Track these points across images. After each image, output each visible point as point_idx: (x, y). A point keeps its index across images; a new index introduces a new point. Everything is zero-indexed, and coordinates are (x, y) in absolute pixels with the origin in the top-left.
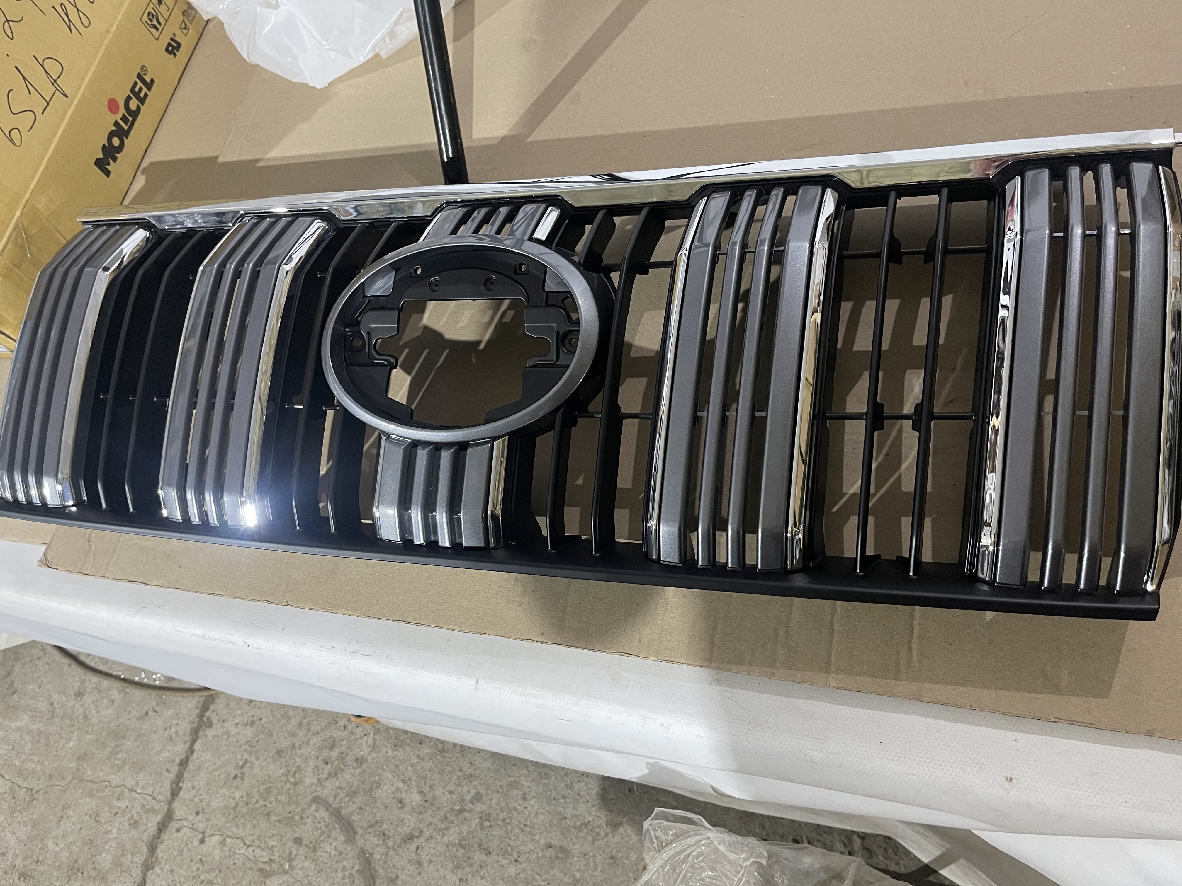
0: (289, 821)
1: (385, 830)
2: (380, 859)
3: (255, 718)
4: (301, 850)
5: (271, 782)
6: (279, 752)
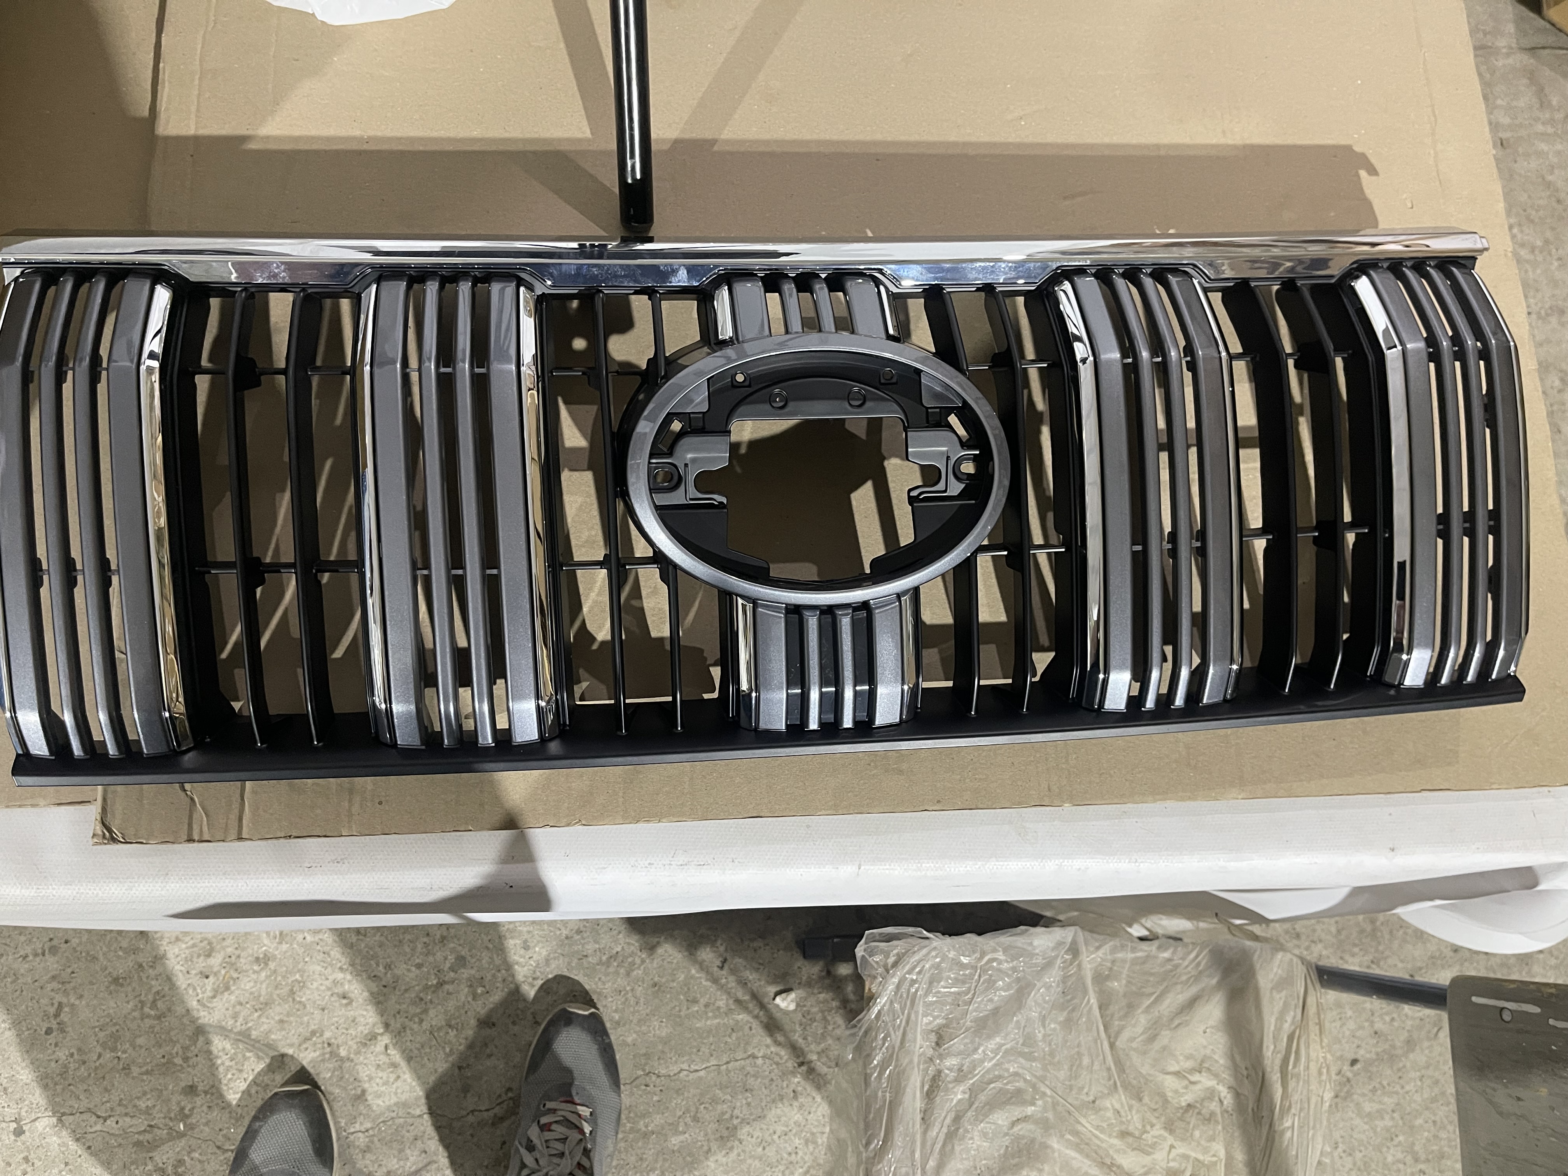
0: (167, 1067)
1: (327, 1039)
2: (331, 1078)
3: (55, 942)
4: (199, 1101)
5: (115, 1024)
6: (116, 980)
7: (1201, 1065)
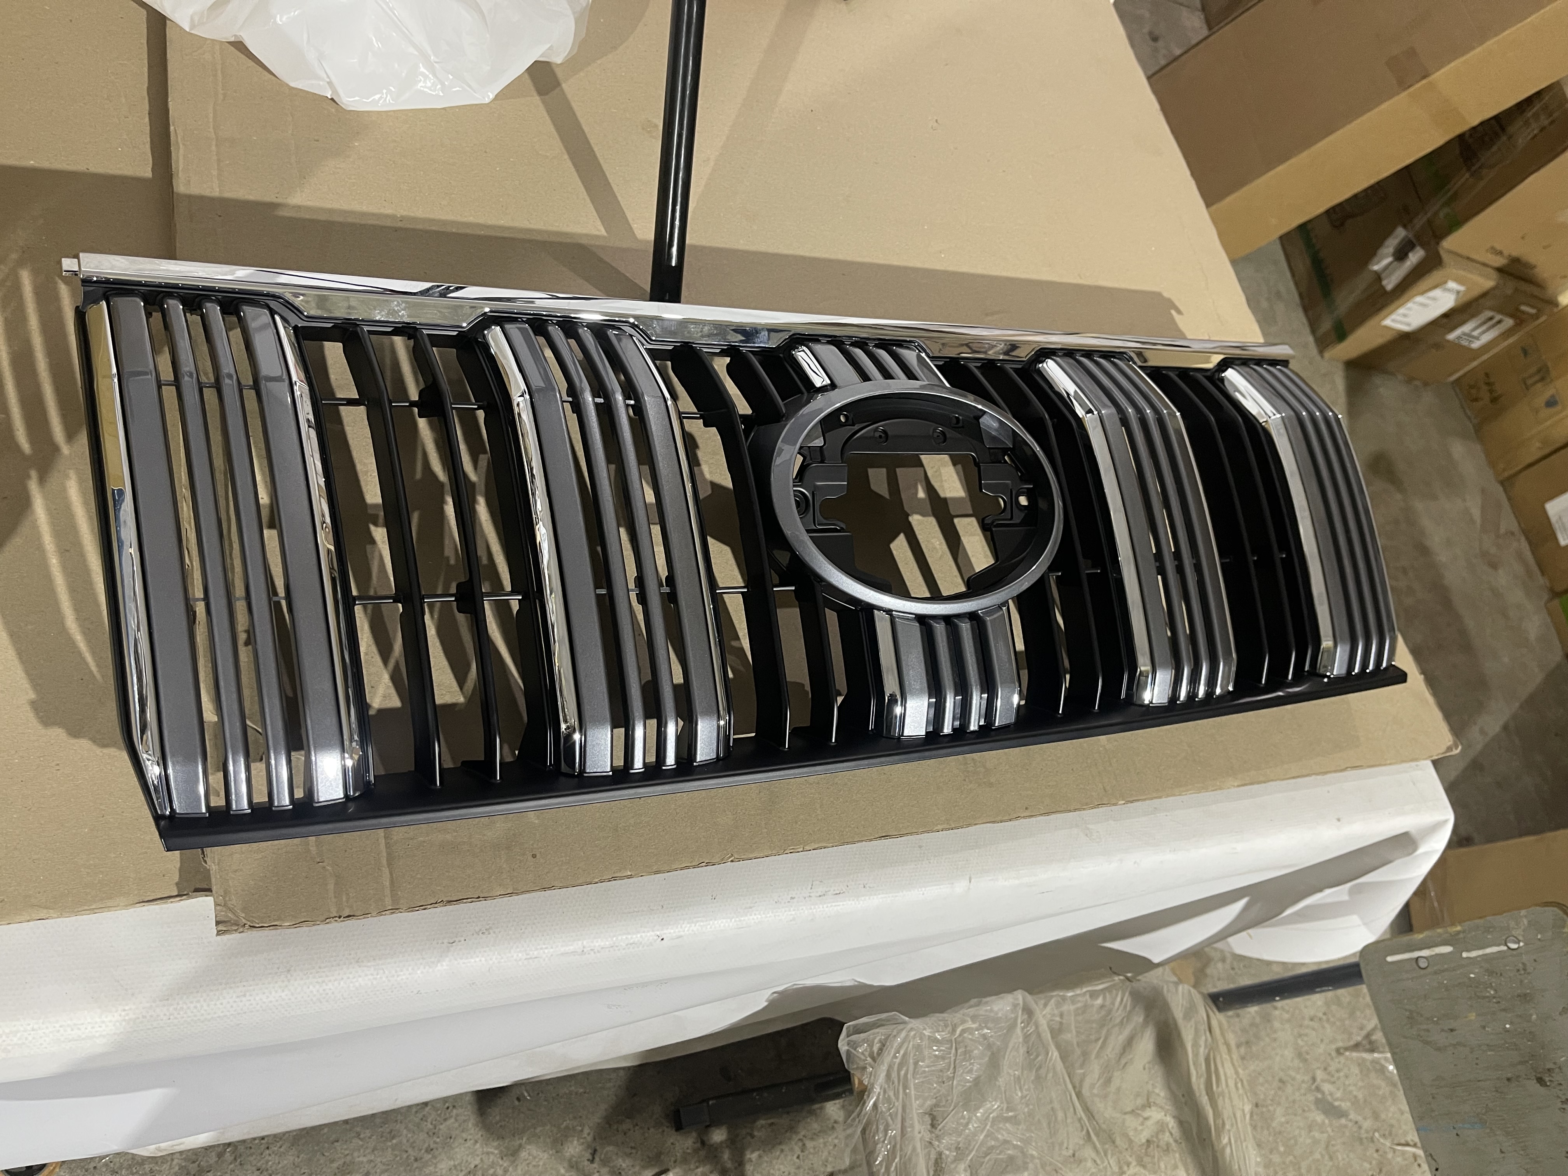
7: (1148, 1100)
